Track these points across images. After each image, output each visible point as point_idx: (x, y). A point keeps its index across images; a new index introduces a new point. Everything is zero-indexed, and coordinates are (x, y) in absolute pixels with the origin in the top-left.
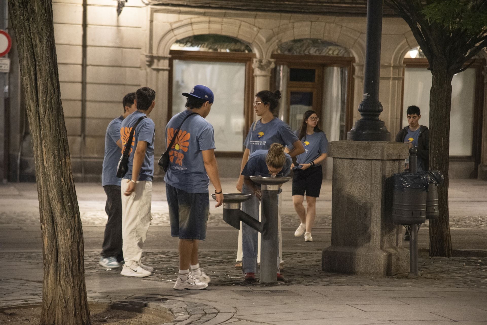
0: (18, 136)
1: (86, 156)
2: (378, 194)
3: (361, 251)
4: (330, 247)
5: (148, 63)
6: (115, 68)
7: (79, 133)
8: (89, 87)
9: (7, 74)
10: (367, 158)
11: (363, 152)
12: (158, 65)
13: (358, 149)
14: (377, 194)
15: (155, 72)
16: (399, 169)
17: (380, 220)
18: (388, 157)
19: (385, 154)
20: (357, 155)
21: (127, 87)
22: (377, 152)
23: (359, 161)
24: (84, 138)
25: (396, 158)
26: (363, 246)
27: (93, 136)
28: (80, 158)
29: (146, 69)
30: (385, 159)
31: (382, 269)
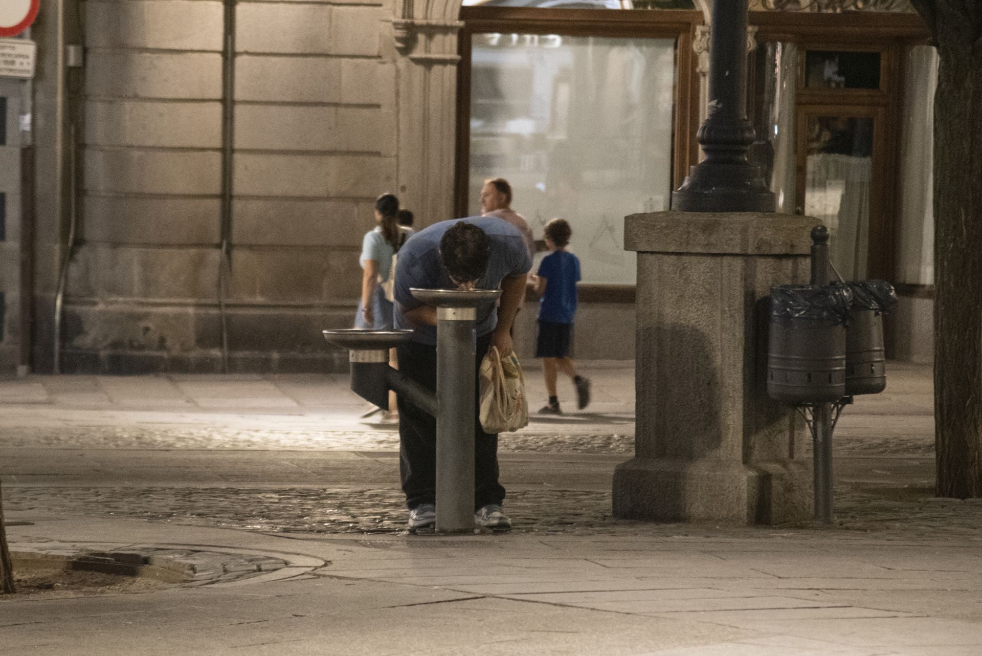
0: (57, 248)
1: (231, 301)
2: (737, 334)
3: (699, 470)
4: (631, 461)
5: (399, 45)
6: (310, 60)
7: (216, 239)
8: (240, 111)
9: (29, 84)
10: (710, 252)
11: (701, 238)
12: (427, 50)
13: (690, 230)
14: (734, 335)
15: (420, 69)
16: (795, 276)
17: (741, 395)
18: (758, 248)
19: (751, 240)
20: (688, 243)
21: (342, 111)
22: (732, 237)
23: (694, 259)
24: (228, 252)
25: (783, 251)
26: (704, 456)
27: (250, 247)
28: (218, 306)
29: (394, 61)
30: (750, 252)
31: (742, 509)
